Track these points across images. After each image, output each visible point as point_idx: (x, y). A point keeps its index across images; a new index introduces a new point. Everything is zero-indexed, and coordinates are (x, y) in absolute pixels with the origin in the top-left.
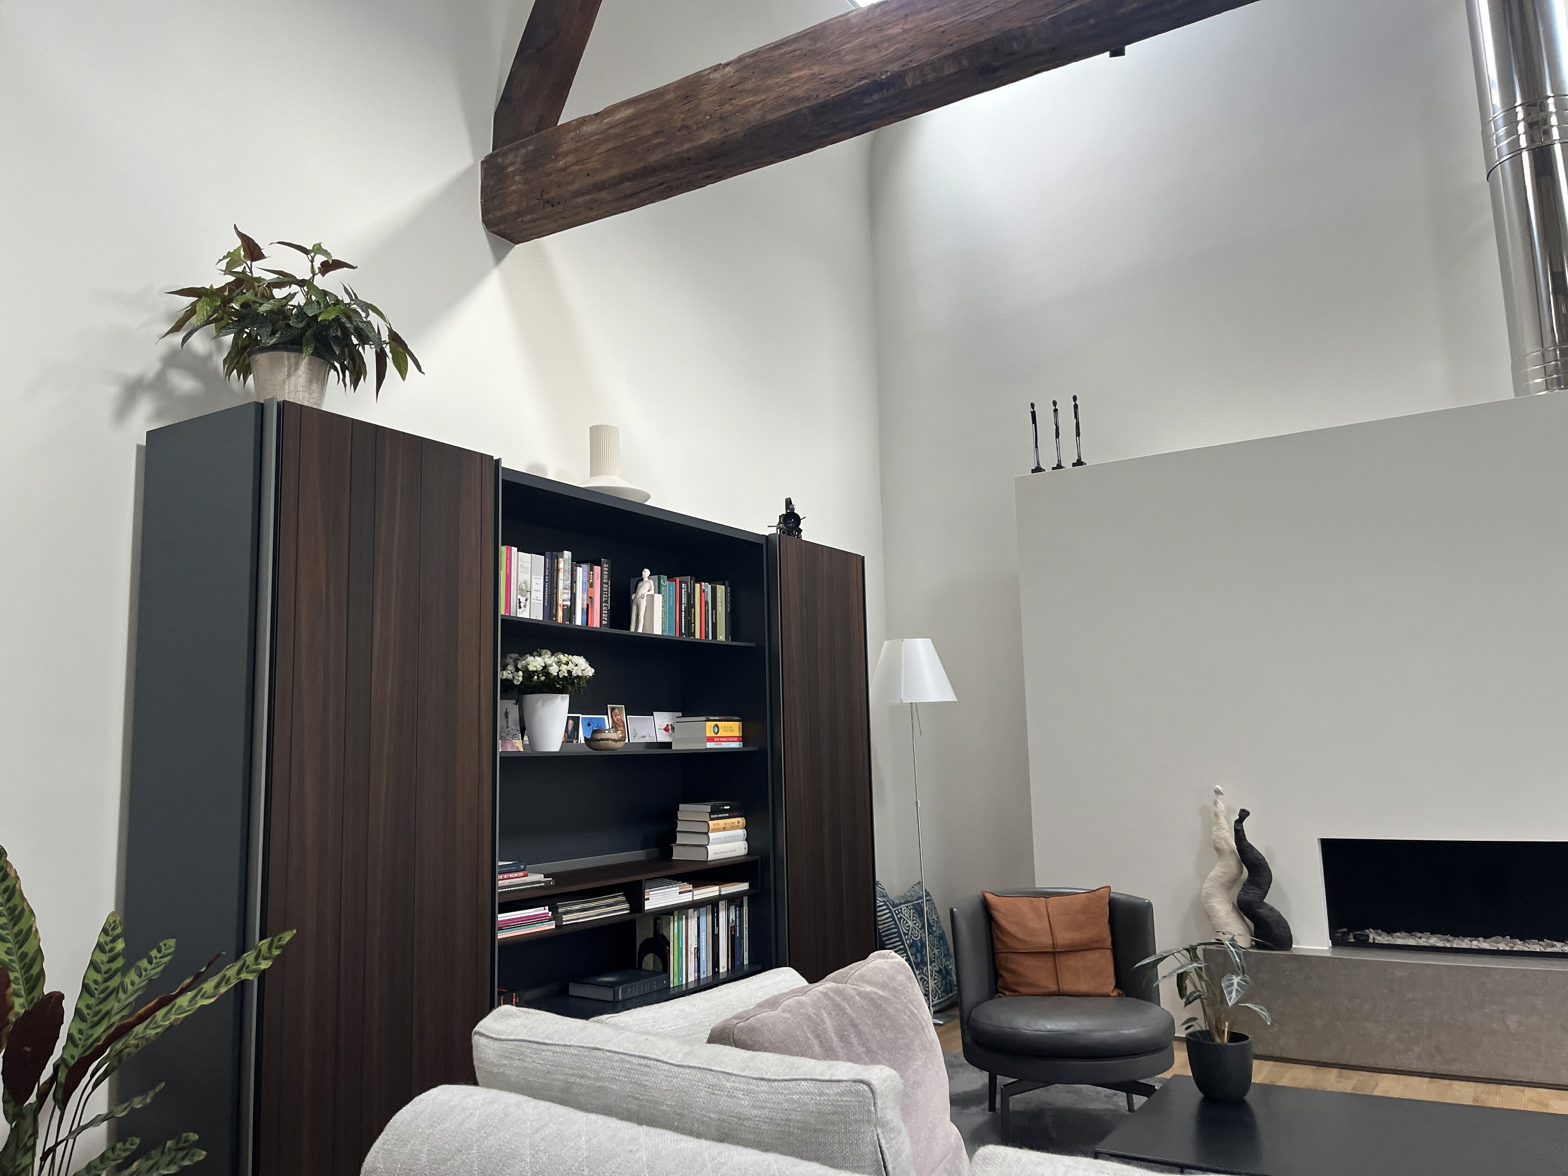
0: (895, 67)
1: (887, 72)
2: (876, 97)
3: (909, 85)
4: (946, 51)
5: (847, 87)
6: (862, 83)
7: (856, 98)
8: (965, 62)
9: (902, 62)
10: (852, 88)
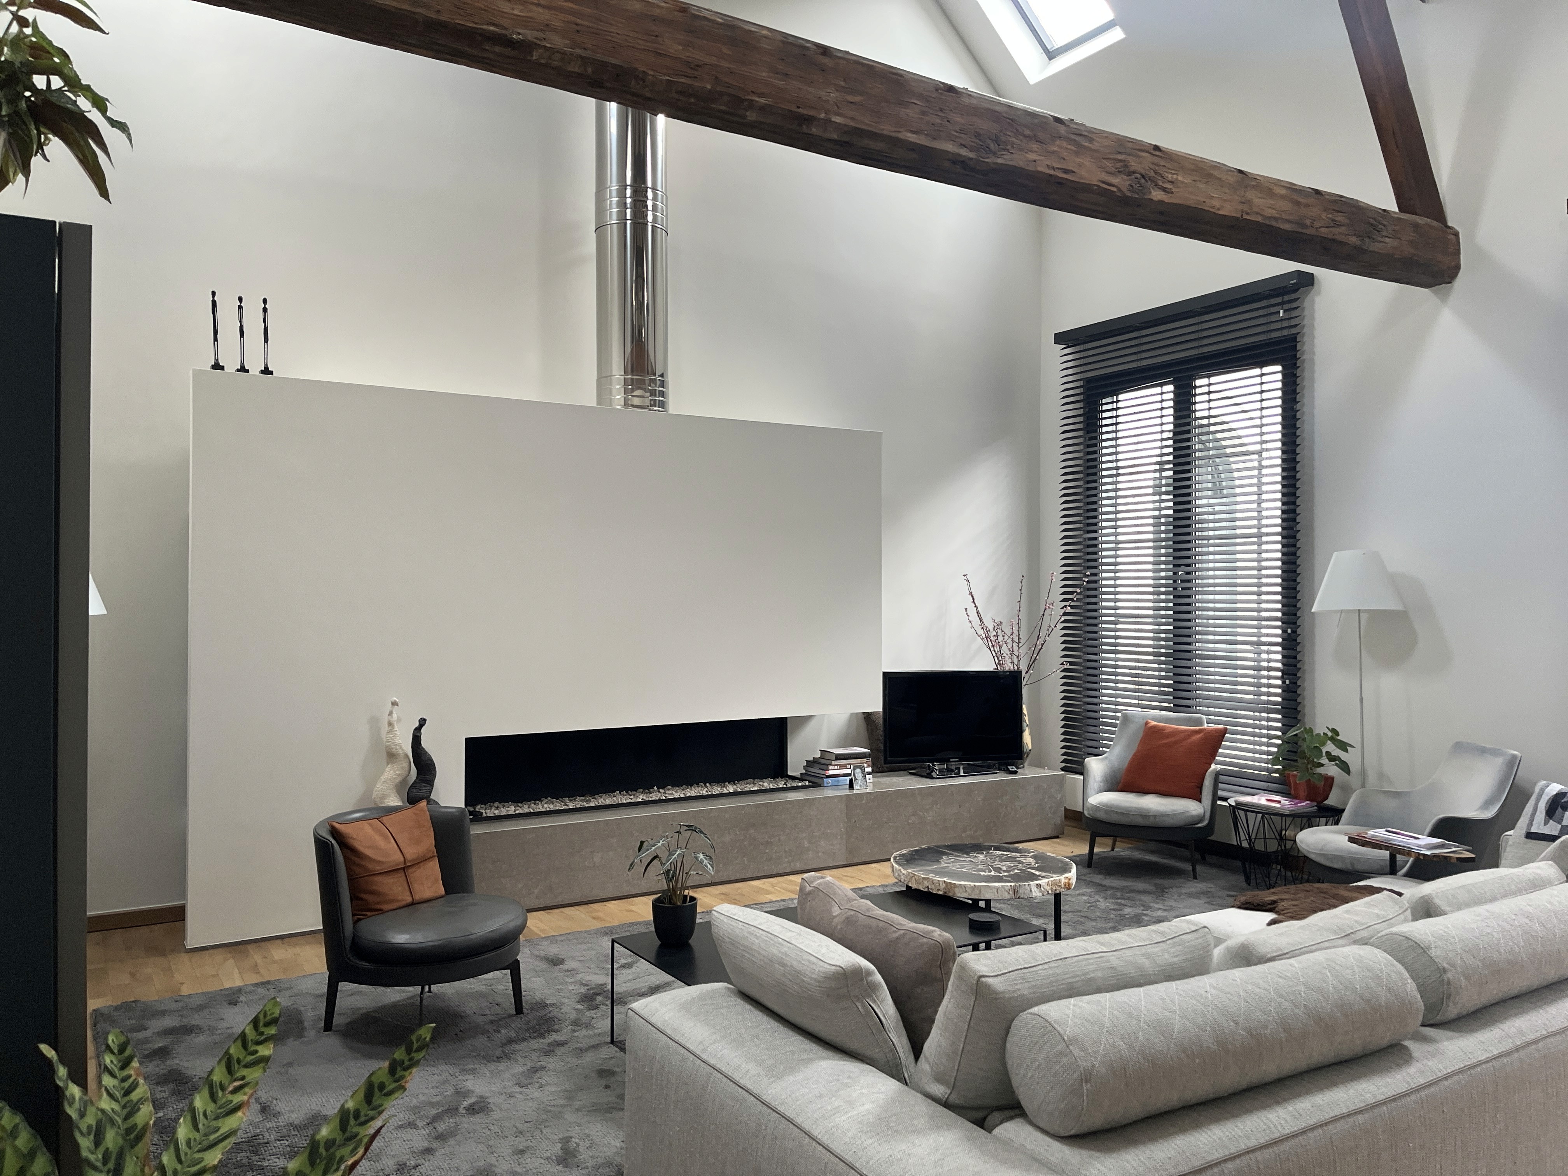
0: (529, 35)
1: (519, 34)
2: (497, 49)
3: (534, 58)
4: (579, 51)
5: (475, 23)
6: (492, 28)
7: (479, 38)
8: (590, 70)
9: (536, 34)
10: (480, 27)
